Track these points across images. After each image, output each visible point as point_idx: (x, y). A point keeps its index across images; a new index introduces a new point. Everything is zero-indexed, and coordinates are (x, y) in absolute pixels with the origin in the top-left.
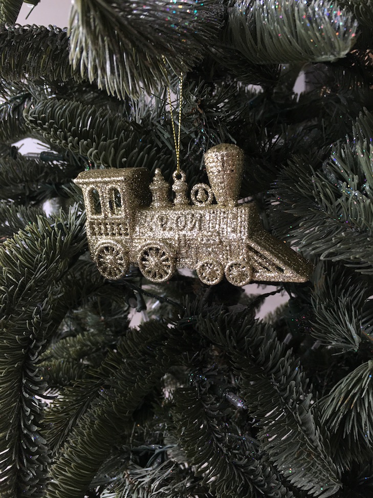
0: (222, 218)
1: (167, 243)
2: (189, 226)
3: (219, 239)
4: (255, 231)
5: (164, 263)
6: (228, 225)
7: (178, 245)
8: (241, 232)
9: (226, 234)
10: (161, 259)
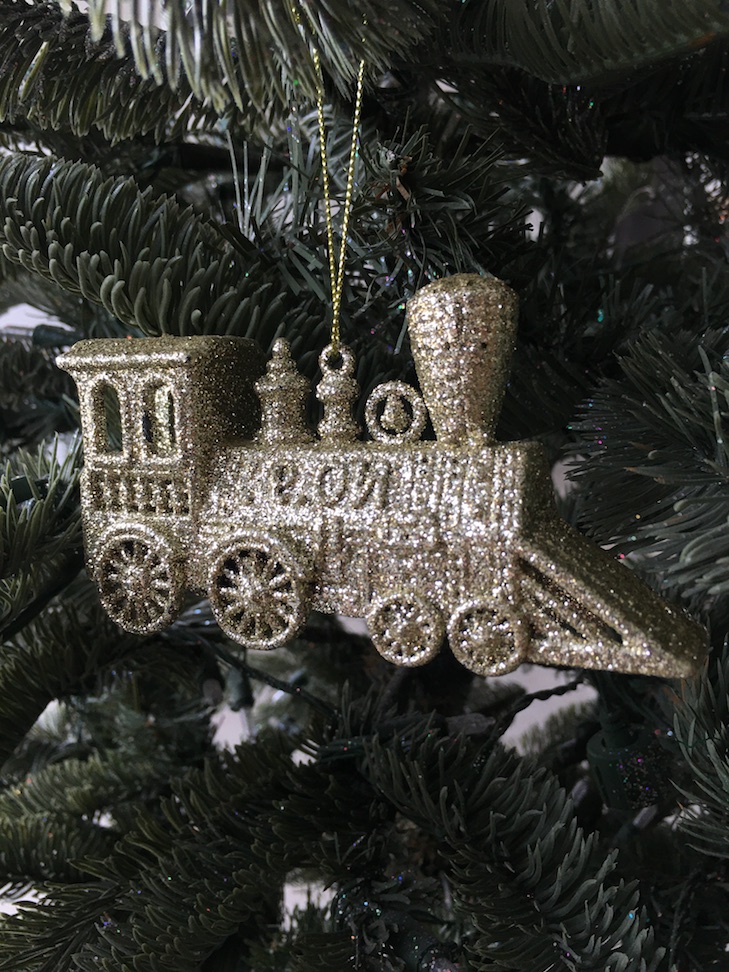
0: (447, 475)
1: (290, 540)
2: (355, 494)
3: (438, 535)
4: (540, 519)
5: (278, 595)
6: (465, 496)
7: (321, 545)
8: (499, 518)
9: (456, 523)
10: (272, 583)
